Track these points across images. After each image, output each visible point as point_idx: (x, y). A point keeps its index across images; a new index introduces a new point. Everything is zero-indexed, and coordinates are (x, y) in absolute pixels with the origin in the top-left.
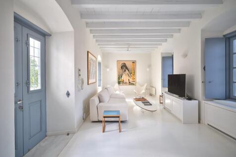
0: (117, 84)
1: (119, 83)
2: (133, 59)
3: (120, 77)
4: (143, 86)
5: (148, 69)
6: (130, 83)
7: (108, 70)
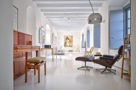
0: (64, 46)
1: (65, 46)
2: (72, 35)
3: (65, 43)
4: (75, 47)
5: (78, 40)
6: (70, 46)
7: (60, 40)
